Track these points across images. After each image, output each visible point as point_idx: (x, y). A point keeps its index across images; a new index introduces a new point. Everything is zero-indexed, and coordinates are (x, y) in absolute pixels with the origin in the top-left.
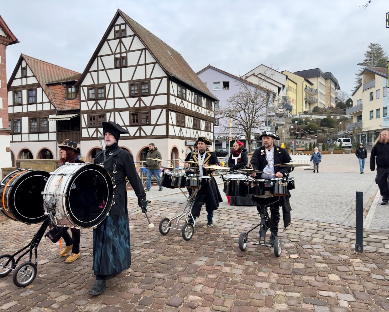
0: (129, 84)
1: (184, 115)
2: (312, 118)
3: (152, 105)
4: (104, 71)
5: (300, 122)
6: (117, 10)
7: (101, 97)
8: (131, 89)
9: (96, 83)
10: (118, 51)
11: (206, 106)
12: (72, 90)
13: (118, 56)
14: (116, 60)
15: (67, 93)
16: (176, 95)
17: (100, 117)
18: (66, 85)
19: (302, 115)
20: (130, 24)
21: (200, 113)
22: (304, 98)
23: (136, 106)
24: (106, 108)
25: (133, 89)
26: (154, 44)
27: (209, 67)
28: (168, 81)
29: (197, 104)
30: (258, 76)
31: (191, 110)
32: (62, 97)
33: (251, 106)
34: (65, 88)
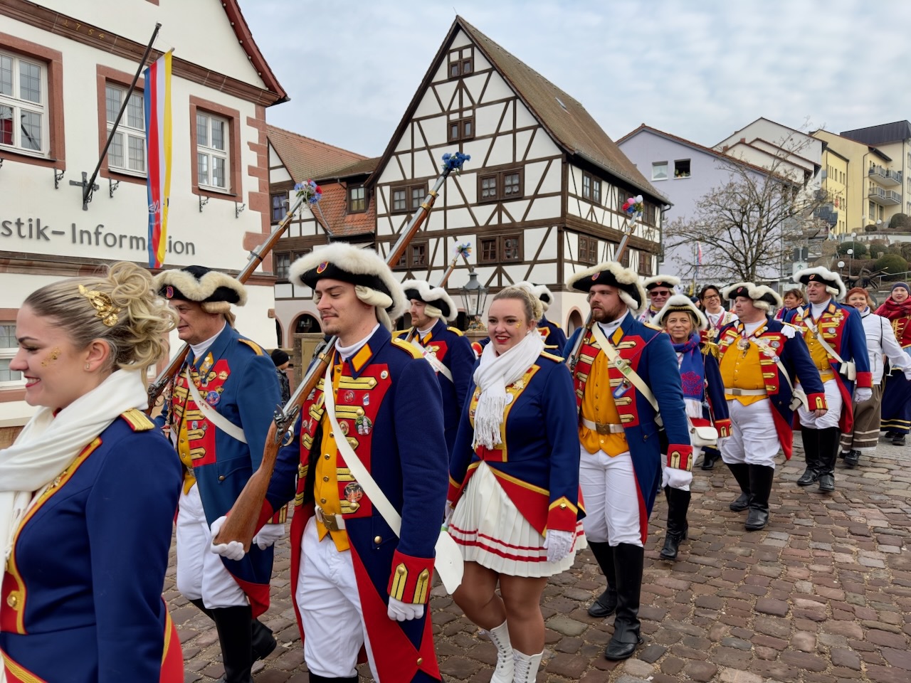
0: (477, 177)
1: (596, 239)
2: (888, 241)
3: (527, 219)
4: (426, 151)
5: (859, 252)
6: (455, 18)
8: (481, 186)
9: (409, 177)
10: (456, 106)
12: (358, 193)
13: (455, 117)
14: (451, 125)
15: (349, 200)
16: (580, 195)
17: (416, 248)
18: (347, 184)
19: (862, 234)
20: (482, 47)
22: (867, 193)
23: (491, 223)
24: (428, 230)
25: (485, 186)
26: (531, 85)
27: (644, 129)
28: (564, 166)
29: (623, 212)
30: (754, 145)
31: (611, 228)
32: (338, 208)
33: (755, 214)
34: (345, 191)
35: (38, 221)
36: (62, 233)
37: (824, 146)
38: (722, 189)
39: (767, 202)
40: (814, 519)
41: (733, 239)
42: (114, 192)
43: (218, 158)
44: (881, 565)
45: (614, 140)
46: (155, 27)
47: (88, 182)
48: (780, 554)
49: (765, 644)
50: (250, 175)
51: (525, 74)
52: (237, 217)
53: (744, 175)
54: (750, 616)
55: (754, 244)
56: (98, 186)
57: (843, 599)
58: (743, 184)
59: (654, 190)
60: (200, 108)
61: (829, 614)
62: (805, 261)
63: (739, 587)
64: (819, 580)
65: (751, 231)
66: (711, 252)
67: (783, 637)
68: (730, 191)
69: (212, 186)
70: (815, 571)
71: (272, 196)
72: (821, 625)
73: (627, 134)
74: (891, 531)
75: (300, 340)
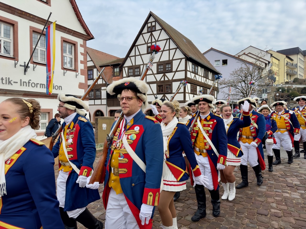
0: (157, 65)
1: (196, 86)
2: (293, 87)
3: (173, 79)
4: (140, 56)
5: (283, 90)
7: (137, 75)
8: (158, 68)
9: (134, 64)
10: (150, 41)
11: (212, 79)
12: (117, 70)
13: (149, 45)
14: (148, 47)
15: (114, 72)
16: (191, 71)
18: (113, 67)
19: (284, 85)
20: (159, 22)
21: (207, 84)
22: (285, 71)
23: (161, 80)
25: (160, 68)
26: (175, 35)
27: (212, 49)
28: (186, 61)
29: (205, 77)
30: (248, 55)
31: (201, 82)
32: (110, 75)
33: (249, 78)
34: (112, 69)
35: (9, 78)
36: (17, 82)
37: (271, 55)
38: (238, 69)
39: (254, 74)
40: (275, 181)
41: (242, 86)
42: (35, 69)
43: (70, 58)
44: (299, 197)
45: (202, 53)
46: (50, 14)
47: (26, 65)
48: (264, 193)
49: (261, 226)
50: (81, 63)
51: (173, 31)
52: (76, 77)
53: (246, 65)
54: (255, 216)
55: (249, 87)
56: (29, 67)
57: (287, 209)
58: (245, 68)
59: (215, 69)
60: (65, 41)
61: (283, 215)
62: (266, 93)
63: (251, 205)
64: (278, 203)
65: (248, 83)
66: (235, 90)
67: (267, 223)
68: (241, 70)
69: (68, 67)
70: (277, 200)
71: (88, 70)
72: (280, 219)
73: (206, 51)
74: (301, 185)
75: (97, 119)
